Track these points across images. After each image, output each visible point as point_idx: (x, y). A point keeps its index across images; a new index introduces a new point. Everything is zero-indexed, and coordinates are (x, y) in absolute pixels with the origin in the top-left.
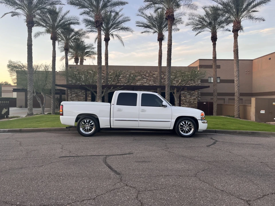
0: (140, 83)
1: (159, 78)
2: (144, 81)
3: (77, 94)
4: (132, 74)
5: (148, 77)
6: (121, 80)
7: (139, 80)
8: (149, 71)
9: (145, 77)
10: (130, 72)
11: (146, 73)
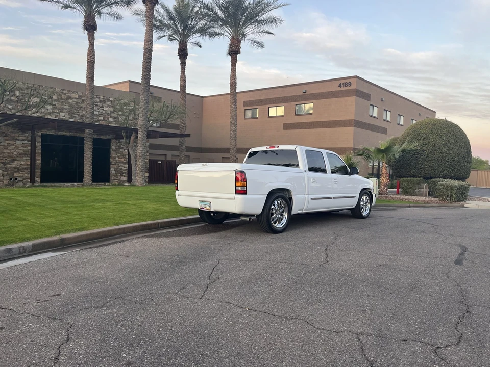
0: (38, 114)
1: (89, 108)
2: (46, 109)
4: (19, 89)
5: (55, 101)
7: (36, 105)
8: (58, 90)
9: (49, 100)
11: (53, 92)
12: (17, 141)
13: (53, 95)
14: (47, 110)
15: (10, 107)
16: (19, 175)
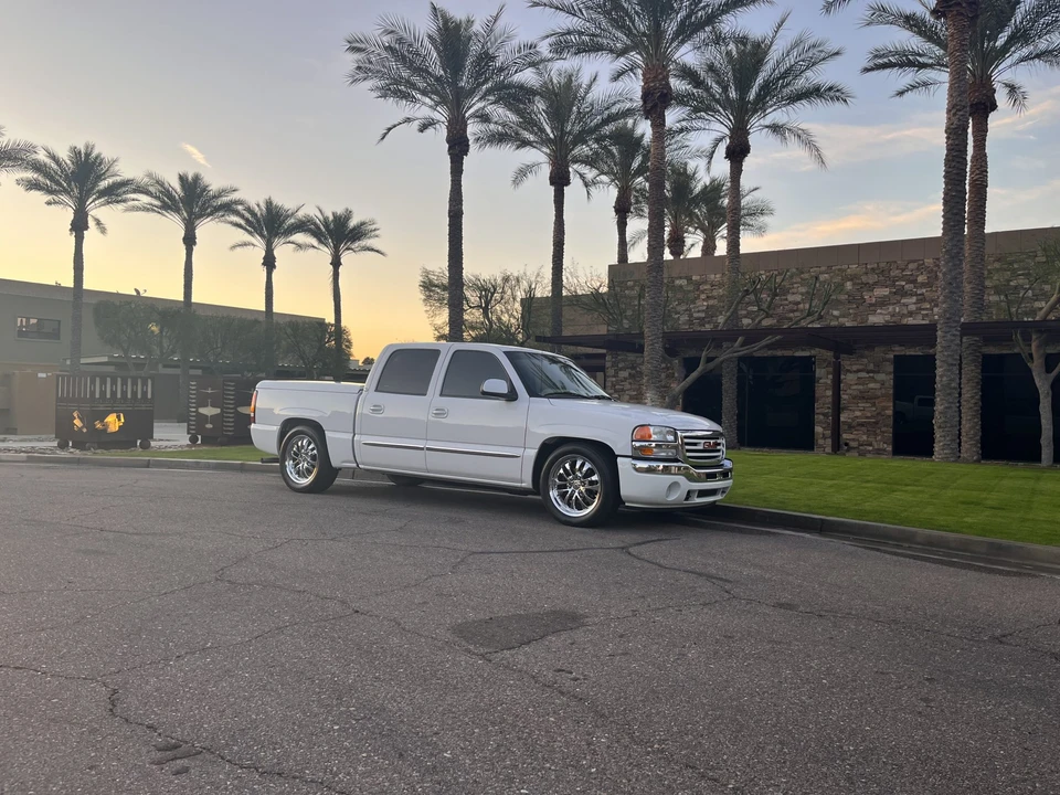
0: (888, 318)
2: (904, 305)
3: (633, 368)
4: (851, 278)
5: (923, 285)
6: (801, 306)
7: (882, 302)
8: (929, 262)
9: (908, 287)
10: (839, 270)
11: (918, 269)
12: (849, 374)
13: (917, 276)
14: (904, 308)
15: (836, 313)
16: (852, 436)
